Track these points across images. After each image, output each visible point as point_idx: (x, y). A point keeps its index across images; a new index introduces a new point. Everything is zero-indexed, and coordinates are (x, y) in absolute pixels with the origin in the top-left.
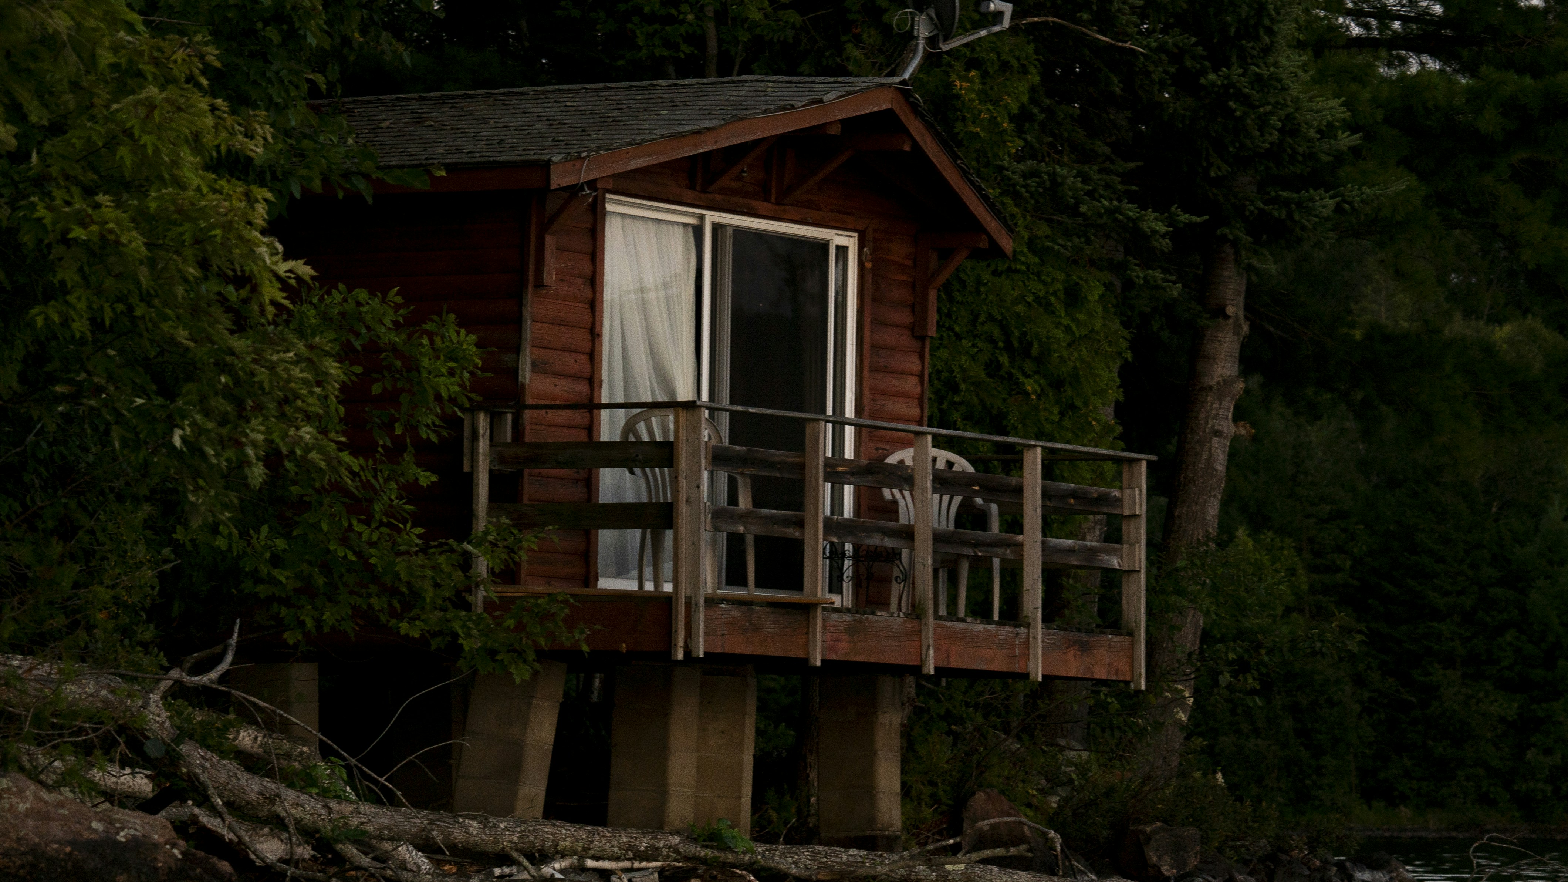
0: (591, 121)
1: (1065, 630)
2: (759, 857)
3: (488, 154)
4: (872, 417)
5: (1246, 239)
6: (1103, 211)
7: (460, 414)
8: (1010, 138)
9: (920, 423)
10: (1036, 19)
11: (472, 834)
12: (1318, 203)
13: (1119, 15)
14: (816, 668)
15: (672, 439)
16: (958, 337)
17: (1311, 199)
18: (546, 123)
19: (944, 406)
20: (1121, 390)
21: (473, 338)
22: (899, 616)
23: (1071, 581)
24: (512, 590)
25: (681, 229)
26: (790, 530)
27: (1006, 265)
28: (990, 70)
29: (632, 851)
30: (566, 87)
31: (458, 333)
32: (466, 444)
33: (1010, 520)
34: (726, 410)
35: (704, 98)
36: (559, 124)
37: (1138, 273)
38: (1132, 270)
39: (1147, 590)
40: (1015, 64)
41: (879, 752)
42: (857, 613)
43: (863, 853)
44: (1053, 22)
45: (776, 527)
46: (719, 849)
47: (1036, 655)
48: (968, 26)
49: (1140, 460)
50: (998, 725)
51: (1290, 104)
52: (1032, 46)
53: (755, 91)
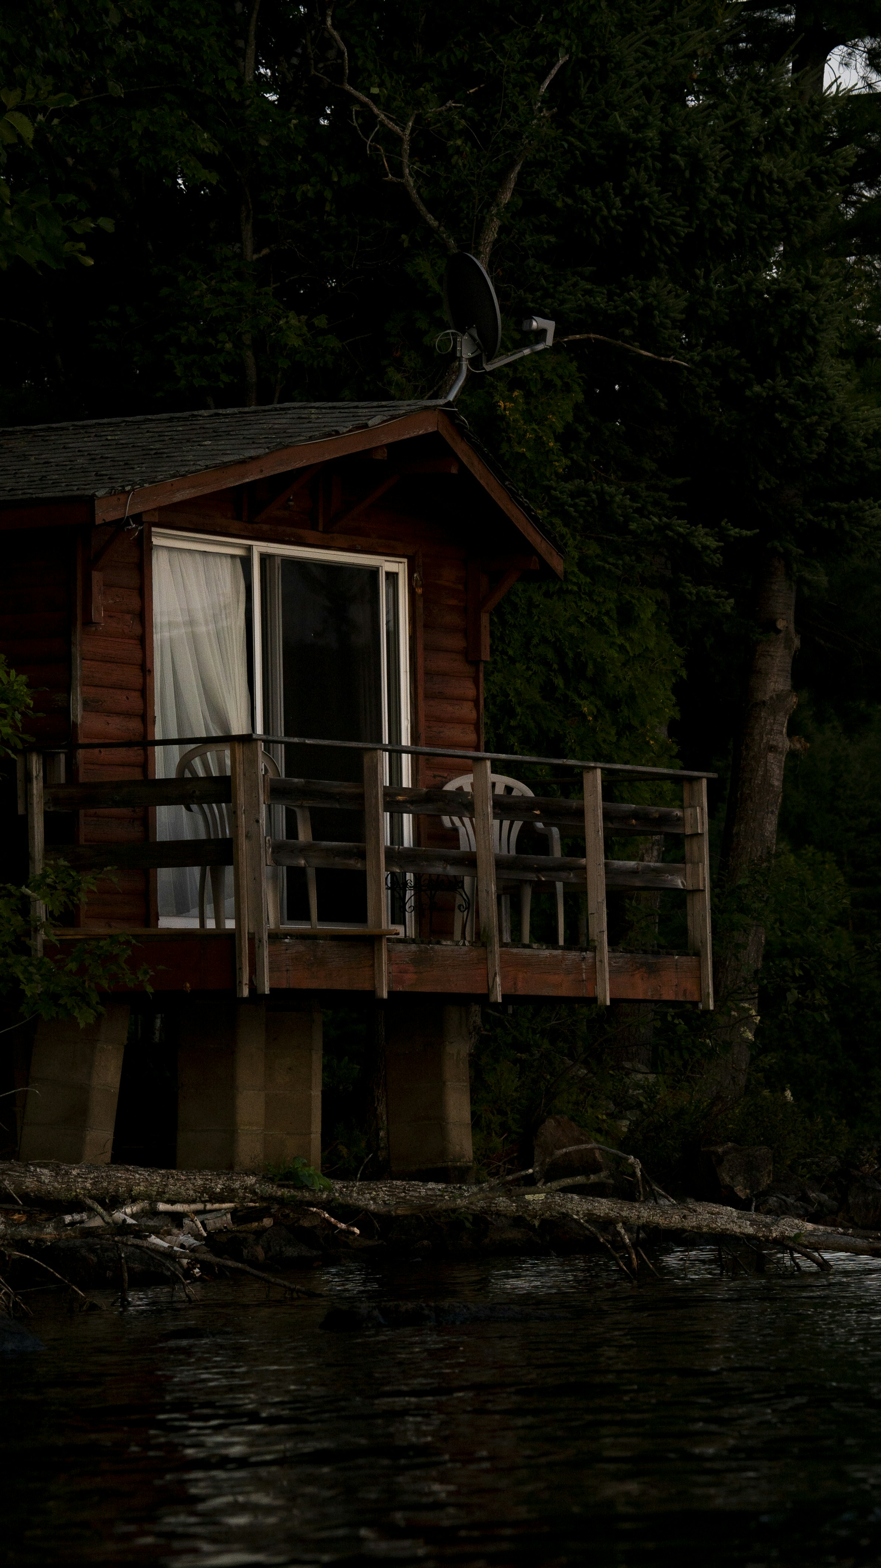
0: (133, 454)
1: (631, 952)
2: (337, 1195)
3: (31, 491)
4: (428, 745)
5: (797, 551)
6: (653, 528)
7: (13, 756)
8: (556, 458)
9: (477, 749)
10: (578, 336)
11: (44, 1182)
12: (867, 513)
13: (662, 329)
14: (383, 999)
15: (229, 773)
16: (513, 660)
17: (861, 509)
18: (89, 457)
19: (501, 731)
20: (677, 708)
21: (23, 678)
22: (464, 945)
23: (634, 903)
24: (72, 932)
25: (229, 560)
26: (352, 862)
27: (557, 587)
28: (533, 389)
29: (207, 1194)
30: (105, 421)
31: (8, 674)
32: (20, 785)
33: (570, 844)
34: (281, 742)
35: (246, 427)
36: (102, 458)
37: (690, 590)
38: (684, 587)
39: (711, 909)
40: (559, 382)
41: (447, 1084)
42: (422, 943)
43: (441, 1186)
44: (594, 339)
45: (337, 859)
46: (295, 1187)
47: (604, 980)
48: (510, 346)
49: (700, 778)
50: (566, 1051)
51: (836, 413)
52: (575, 363)
53: (299, 418)
